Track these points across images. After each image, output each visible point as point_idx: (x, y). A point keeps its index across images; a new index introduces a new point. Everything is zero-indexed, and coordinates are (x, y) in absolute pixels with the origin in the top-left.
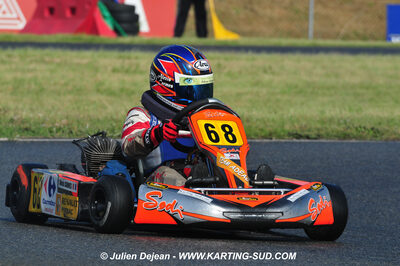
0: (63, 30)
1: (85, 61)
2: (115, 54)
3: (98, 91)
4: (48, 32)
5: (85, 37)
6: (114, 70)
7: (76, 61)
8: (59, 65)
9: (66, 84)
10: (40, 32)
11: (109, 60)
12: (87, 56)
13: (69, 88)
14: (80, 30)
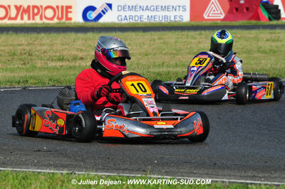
0: (242, 19)
1: (253, 36)
2: (268, 31)
3: (259, 51)
4: (235, 20)
5: (254, 22)
6: (267, 40)
7: (248, 35)
8: (240, 38)
9: (243, 48)
10: (231, 21)
11: (265, 34)
12: (253, 33)
13: (245, 50)
14: (251, 19)
